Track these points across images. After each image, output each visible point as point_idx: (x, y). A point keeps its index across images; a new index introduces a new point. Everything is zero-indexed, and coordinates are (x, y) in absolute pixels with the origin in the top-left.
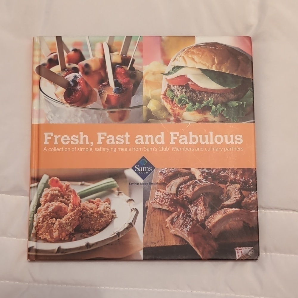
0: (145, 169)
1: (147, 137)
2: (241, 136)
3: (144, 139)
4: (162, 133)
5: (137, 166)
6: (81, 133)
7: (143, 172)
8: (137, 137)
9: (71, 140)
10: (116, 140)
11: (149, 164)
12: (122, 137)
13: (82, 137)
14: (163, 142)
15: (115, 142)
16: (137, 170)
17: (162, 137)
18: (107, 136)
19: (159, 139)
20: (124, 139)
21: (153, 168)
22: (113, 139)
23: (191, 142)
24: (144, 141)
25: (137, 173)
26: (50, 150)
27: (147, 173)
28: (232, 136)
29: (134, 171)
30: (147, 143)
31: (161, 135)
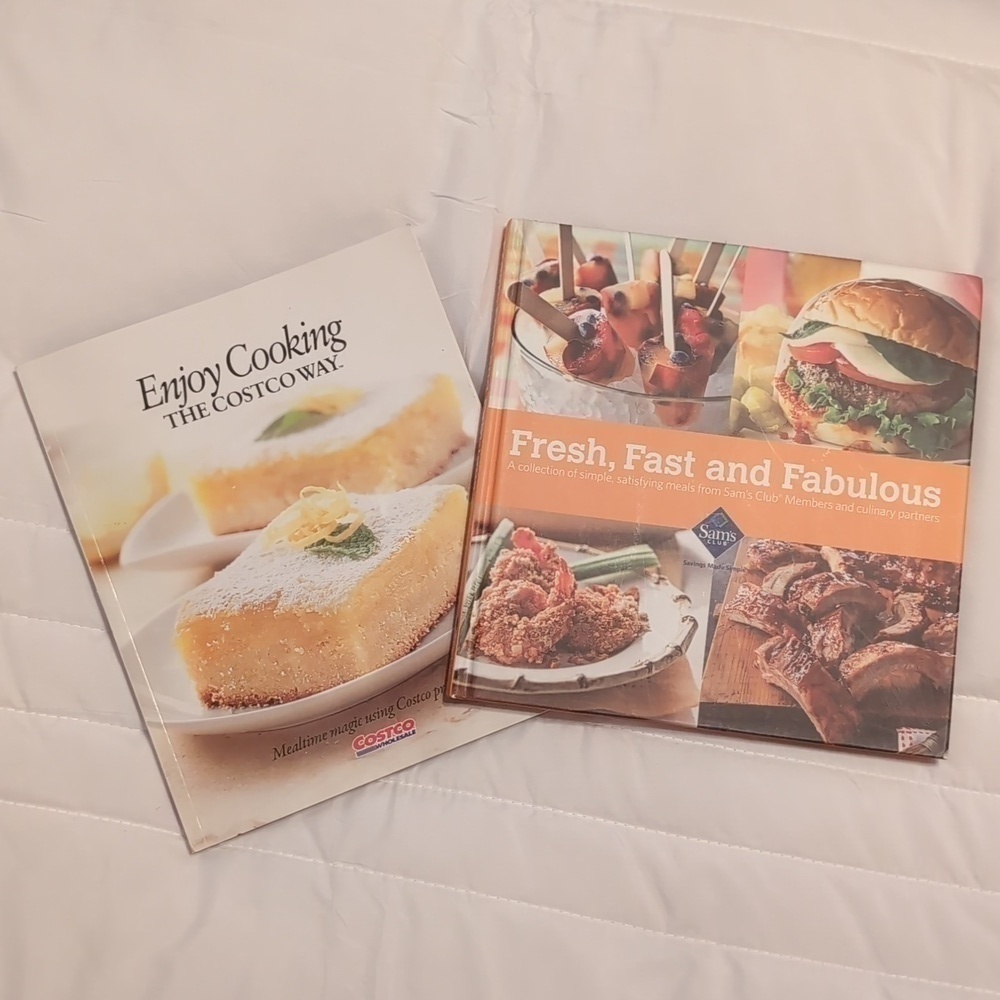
0: (721, 534)
1: (733, 466)
2: (938, 491)
3: (727, 469)
4: (767, 463)
5: (705, 528)
6: (592, 441)
7: (716, 541)
8: (711, 464)
9: (568, 453)
10: (663, 465)
11: (730, 526)
12: (679, 459)
13: (592, 450)
14: (766, 482)
15: (663, 469)
16: (703, 534)
17: (766, 471)
18: (647, 453)
19: (760, 476)
20: (683, 464)
21: (740, 535)
22: (658, 462)
23: (828, 490)
24: (726, 475)
25: (705, 541)
26: (521, 468)
27: (725, 544)
28: (918, 488)
29: (698, 535)
30: (731, 479)
31: (764, 465)
